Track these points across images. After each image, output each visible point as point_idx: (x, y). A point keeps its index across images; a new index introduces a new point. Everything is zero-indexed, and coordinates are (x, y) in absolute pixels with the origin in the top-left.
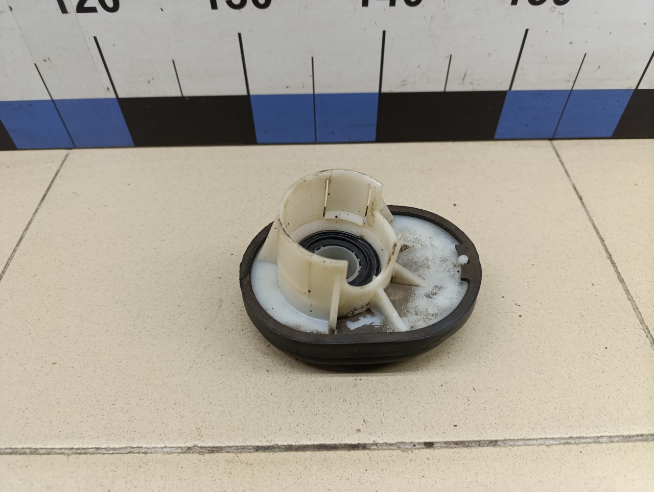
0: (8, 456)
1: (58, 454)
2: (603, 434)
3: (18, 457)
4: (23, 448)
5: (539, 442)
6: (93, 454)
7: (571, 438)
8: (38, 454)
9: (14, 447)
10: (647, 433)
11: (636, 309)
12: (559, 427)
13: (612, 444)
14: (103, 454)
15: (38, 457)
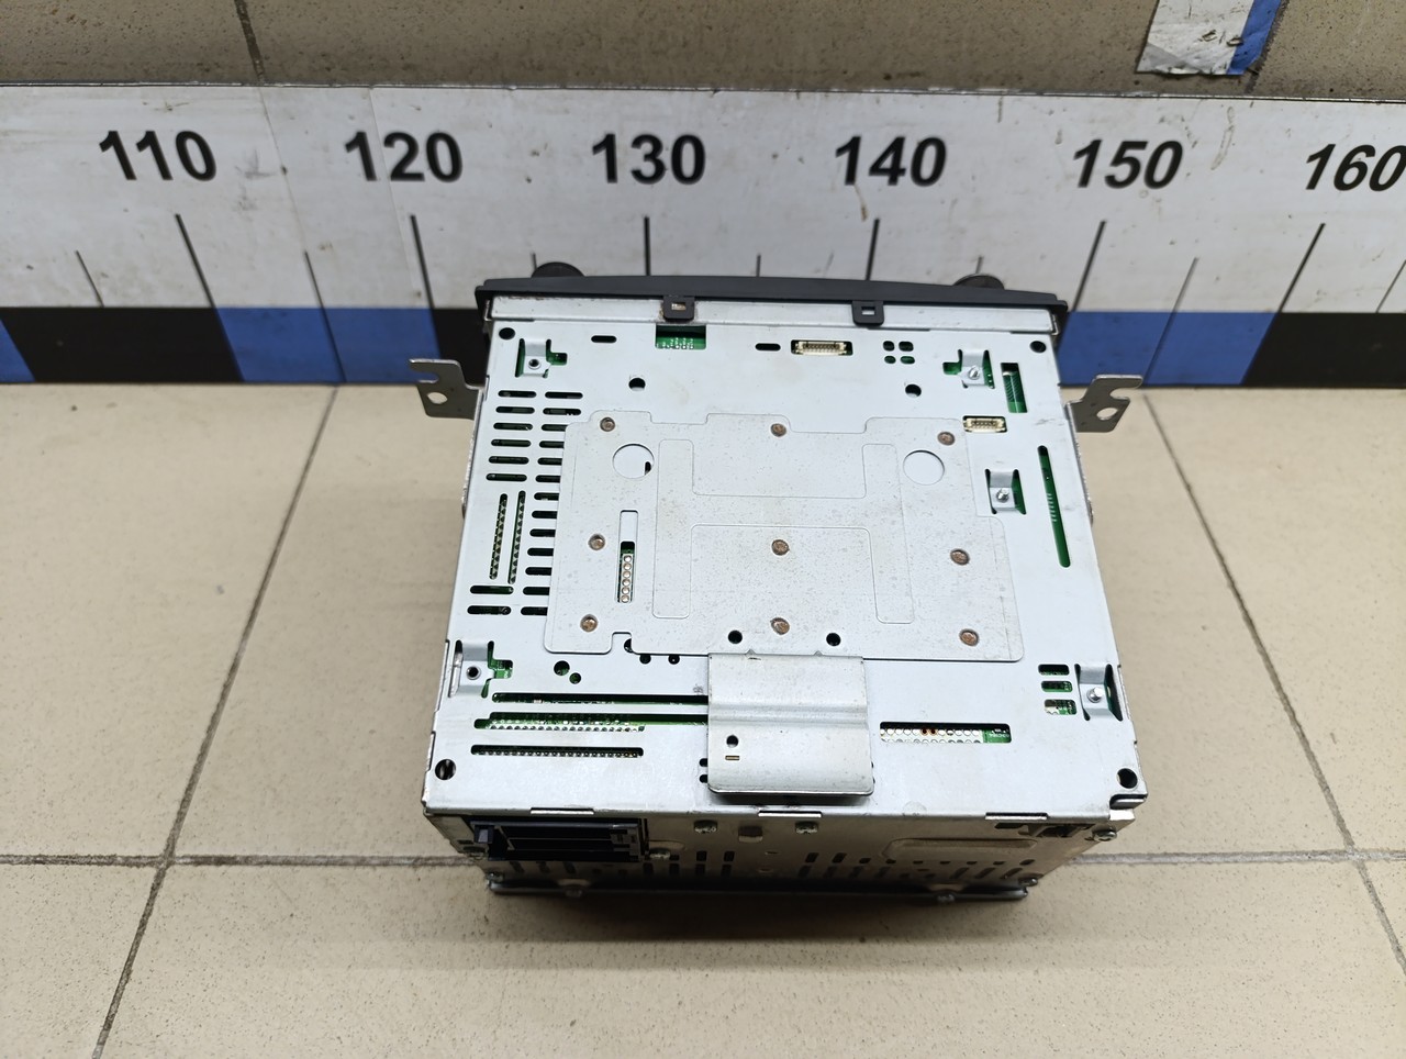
0: (321, 868)
1: (399, 865)
2: (1214, 851)
3: (338, 870)
4: (343, 857)
5: (1118, 859)
6: (454, 865)
7: (1165, 854)
8: (368, 865)
9: (329, 854)
10: (1280, 850)
11: (1270, 667)
12: (1147, 839)
13: (1227, 865)
14: (469, 865)
15: (368, 869)
